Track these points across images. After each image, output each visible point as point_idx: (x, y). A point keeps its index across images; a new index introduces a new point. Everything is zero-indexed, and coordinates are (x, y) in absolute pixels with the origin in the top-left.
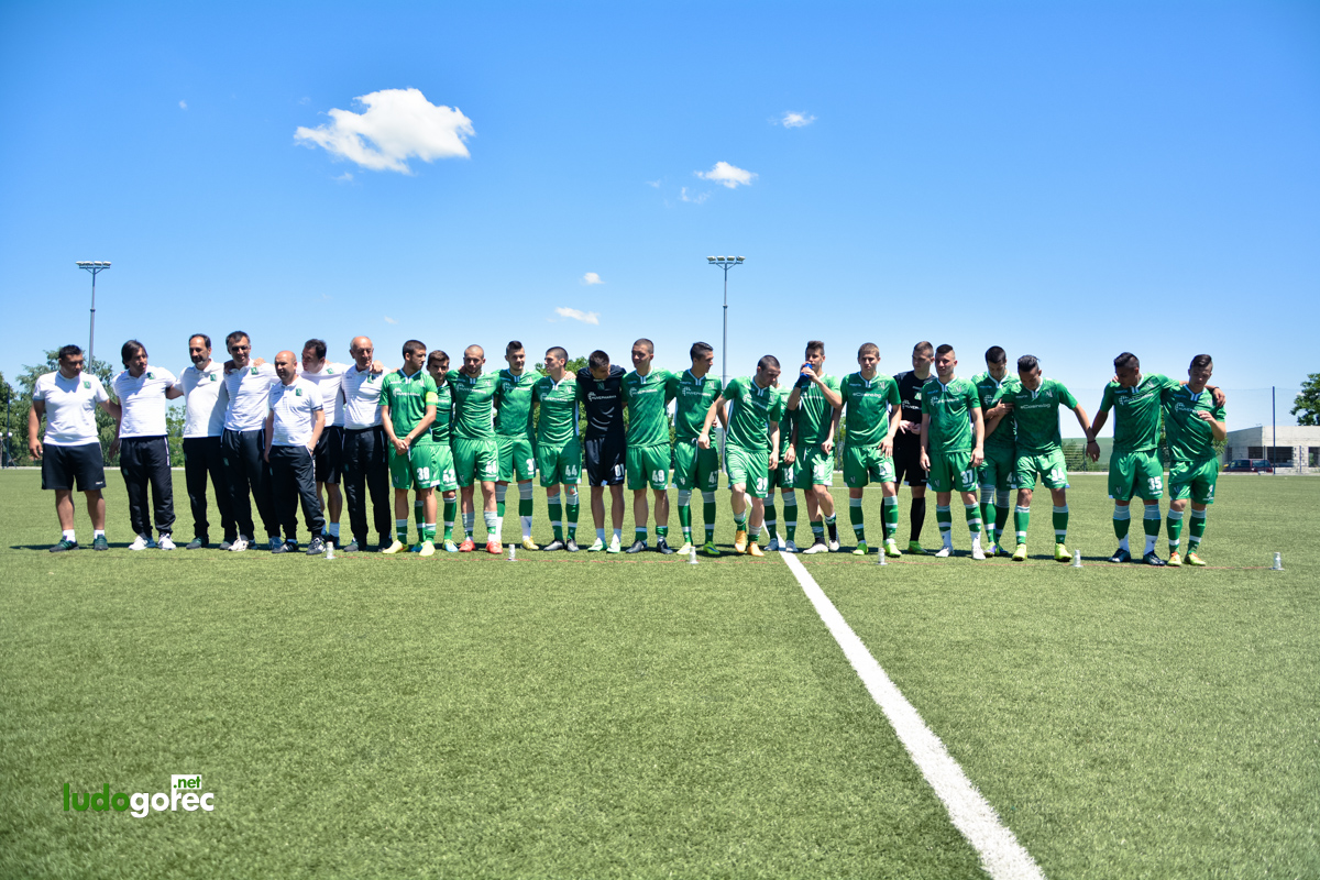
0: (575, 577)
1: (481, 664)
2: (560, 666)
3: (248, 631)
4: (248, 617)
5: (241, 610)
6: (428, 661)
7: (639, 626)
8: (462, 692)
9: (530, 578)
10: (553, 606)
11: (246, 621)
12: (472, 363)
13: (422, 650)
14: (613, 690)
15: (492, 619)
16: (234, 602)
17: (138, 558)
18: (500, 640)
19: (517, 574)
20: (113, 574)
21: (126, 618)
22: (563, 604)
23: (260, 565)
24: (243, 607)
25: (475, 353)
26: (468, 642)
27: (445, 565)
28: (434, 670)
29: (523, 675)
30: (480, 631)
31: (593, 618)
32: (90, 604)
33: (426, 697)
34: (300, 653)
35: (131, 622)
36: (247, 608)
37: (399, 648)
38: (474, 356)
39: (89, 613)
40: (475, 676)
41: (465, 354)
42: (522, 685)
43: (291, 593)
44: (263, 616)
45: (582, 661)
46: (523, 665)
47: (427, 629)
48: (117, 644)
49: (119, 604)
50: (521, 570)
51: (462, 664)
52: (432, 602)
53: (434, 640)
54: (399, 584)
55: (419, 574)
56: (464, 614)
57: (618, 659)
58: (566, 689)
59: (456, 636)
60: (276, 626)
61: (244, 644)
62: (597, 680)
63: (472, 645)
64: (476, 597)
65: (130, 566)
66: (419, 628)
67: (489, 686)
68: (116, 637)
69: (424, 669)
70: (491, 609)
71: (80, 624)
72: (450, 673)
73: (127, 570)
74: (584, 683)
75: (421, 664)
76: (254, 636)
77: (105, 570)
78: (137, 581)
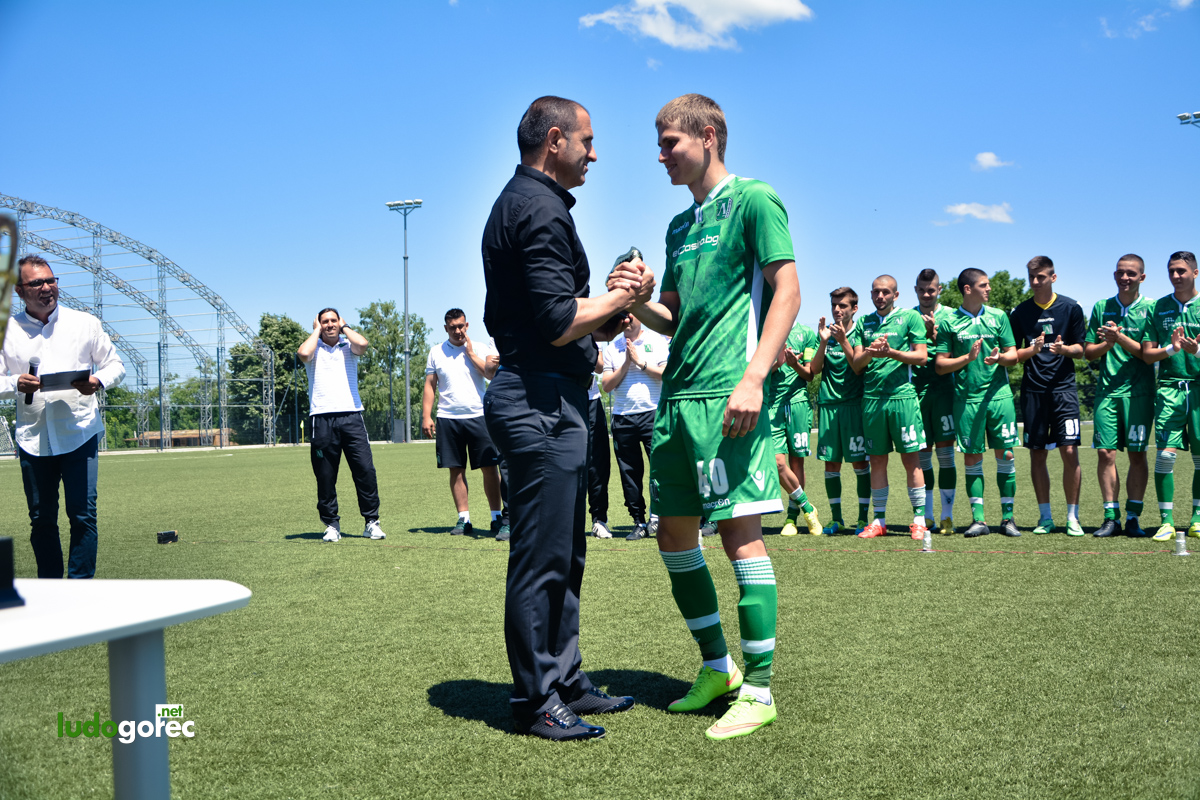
0: (1015, 574)
1: (904, 688)
2: (1008, 693)
3: (619, 638)
4: (616, 622)
5: (607, 613)
6: (837, 681)
7: (1112, 643)
8: (884, 722)
9: (956, 575)
10: (990, 613)
11: (614, 626)
12: (881, 295)
13: (828, 667)
14: (1084, 727)
15: (911, 629)
16: (597, 603)
17: (483, 550)
18: (925, 657)
19: (936, 570)
20: (460, 568)
21: (485, 621)
22: (1003, 610)
23: (619, 558)
24: (608, 609)
25: (885, 284)
26: (885, 658)
27: (842, 557)
28: (846, 693)
29: (961, 703)
30: (898, 644)
31: (1047, 631)
32: (444, 605)
33: (841, 726)
34: (682, 667)
35: (490, 625)
36: (613, 611)
37: (799, 664)
38: (885, 287)
39: (445, 615)
40: (899, 702)
41: (873, 286)
42: (961, 716)
43: (661, 593)
44: (632, 621)
45: (1037, 687)
46: (958, 691)
47: (830, 640)
48: (481, 651)
49: (473, 604)
50: (941, 564)
51: (881, 686)
52: (833, 605)
53: (841, 655)
54: (788, 583)
55: (811, 571)
56: (874, 622)
57: (1086, 685)
58: (1019, 724)
59: (868, 651)
60: (649, 633)
61: (618, 655)
62: (1060, 714)
63: (890, 663)
64: (887, 599)
65: (477, 559)
66: (821, 639)
67: (918, 716)
68: (478, 643)
69: (832, 690)
70: (909, 616)
71: (437, 627)
72: (867, 697)
73: (474, 564)
74: (1044, 717)
75: (830, 685)
76: (626, 644)
77: (451, 563)
78: (487, 577)
